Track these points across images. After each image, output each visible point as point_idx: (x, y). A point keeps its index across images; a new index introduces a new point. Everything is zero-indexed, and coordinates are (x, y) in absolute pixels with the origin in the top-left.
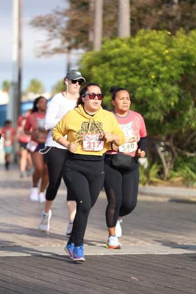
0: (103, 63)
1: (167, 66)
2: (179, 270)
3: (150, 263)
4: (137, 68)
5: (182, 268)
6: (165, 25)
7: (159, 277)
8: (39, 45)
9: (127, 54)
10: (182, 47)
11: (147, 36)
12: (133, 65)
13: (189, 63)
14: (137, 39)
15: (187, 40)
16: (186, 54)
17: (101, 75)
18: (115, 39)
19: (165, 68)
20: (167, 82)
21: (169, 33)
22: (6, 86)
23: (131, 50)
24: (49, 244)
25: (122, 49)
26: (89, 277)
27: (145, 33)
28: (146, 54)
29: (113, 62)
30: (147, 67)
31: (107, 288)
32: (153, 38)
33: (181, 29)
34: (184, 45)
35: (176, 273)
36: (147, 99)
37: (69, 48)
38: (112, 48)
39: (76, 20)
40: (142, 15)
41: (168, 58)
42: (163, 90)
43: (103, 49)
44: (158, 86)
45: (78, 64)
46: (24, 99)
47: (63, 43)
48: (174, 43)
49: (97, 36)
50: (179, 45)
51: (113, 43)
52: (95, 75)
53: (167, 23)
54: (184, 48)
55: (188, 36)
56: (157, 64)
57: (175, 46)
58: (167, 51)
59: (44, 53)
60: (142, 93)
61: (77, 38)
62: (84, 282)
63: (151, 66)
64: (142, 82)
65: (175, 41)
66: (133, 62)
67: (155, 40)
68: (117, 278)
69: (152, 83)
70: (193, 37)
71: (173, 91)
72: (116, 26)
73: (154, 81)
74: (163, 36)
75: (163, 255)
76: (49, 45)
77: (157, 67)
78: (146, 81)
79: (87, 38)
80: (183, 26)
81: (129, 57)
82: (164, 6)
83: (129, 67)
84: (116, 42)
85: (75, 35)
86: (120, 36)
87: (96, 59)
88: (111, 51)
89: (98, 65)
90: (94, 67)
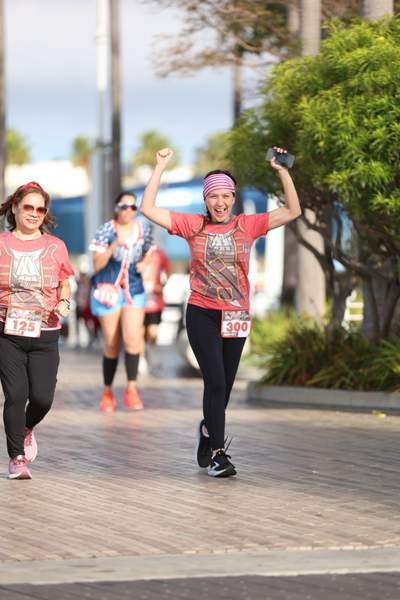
0: (329, 87)
8: (164, 45)
9: (387, 60)
17: (324, 119)
18: (360, 24)
22: (81, 152)
24: (207, 549)
25: (373, 47)
29: (353, 82)
37: (240, 51)
38: (348, 50)
43: (323, 50)
45: (266, 87)
46: (128, 183)
47: (223, 38)
49: (308, 19)
51: (351, 34)
52: (308, 117)
59: (176, 66)
61: (256, 24)
76: (190, 46)
79: (284, 24)
81: (394, 70)
83: (394, 92)
84: (359, 31)
85: (253, 16)
86: (366, 17)
87: (309, 76)
88: (347, 54)
89: (315, 93)
90: (304, 98)
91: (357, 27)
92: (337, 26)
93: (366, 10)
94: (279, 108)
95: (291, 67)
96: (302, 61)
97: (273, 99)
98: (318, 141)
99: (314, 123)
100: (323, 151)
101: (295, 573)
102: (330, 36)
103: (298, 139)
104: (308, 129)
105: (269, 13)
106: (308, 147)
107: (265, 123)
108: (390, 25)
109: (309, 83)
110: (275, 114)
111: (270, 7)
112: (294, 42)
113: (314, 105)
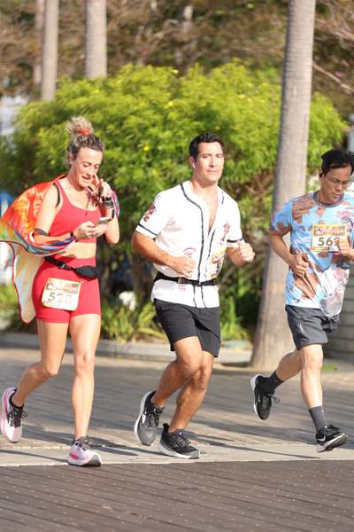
0: (59, 123)
1: (171, 129)
2: (187, 492)
3: (137, 479)
4: (118, 132)
5: (194, 489)
6: (169, 57)
7: (152, 504)
9: (101, 106)
10: (197, 97)
11: (135, 77)
12: (111, 127)
13: (209, 126)
14: (119, 82)
15: (207, 85)
16: (204, 108)
17: (55, 145)
18: (81, 79)
19: (168, 133)
20: (171, 158)
21: (176, 72)
23: (108, 100)
25: (91, 97)
26: (27, 505)
27: (134, 70)
28: (136, 108)
30: (136, 130)
31: (58, 525)
32: (147, 79)
33: (197, 65)
34: (201, 93)
35: (182, 498)
36: (136, 189)
38: (74, 98)
39: (9, 45)
40: (128, 38)
41: (173, 115)
42: (165, 171)
43: (58, 98)
44: (156, 165)
45: (13, 123)
48: (183, 89)
49: (48, 74)
50: (192, 93)
51: (76, 87)
52: (44, 144)
53: (172, 53)
54: (201, 98)
55: (209, 78)
56: (154, 125)
57: (185, 94)
58: (171, 104)
60: (128, 177)
61: (11, 77)
62: (18, 514)
63: (143, 129)
64: (127, 158)
65: (185, 86)
66: (111, 122)
67: (150, 84)
68: (76, 506)
69: (144, 158)
70: (217, 80)
71: (181, 174)
72: (82, 57)
73: (148, 157)
74: (165, 77)
75: (159, 465)
77: (153, 131)
78: (135, 156)
79: (31, 77)
80: (199, 59)
81: (105, 113)
82: (167, 23)
83: (105, 130)
84: (81, 85)
85: (8, 71)
86: (88, 75)
87: (46, 115)
88: (73, 101)
89: (50, 126)
90: (42, 130)
91: (80, 82)
92: (66, 80)
93: (88, 71)
94: (24, 136)
95: (33, 107)
96: (41, 104)
97: (19, 129)
98: (50, 161)
99: (48, 148)
100: (53, 168)
101: (18, 465)
102: (61, 88)
103: (36, 159)
104: (44, 152)
105: (20, 69)
106: (44, 164)
107: (14, 146)
108: (104, 82)
109: (46, 119)
110: (21, 139)
111: (21, 65)
112: (37, 90)
113: (48, 135)
